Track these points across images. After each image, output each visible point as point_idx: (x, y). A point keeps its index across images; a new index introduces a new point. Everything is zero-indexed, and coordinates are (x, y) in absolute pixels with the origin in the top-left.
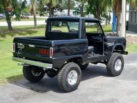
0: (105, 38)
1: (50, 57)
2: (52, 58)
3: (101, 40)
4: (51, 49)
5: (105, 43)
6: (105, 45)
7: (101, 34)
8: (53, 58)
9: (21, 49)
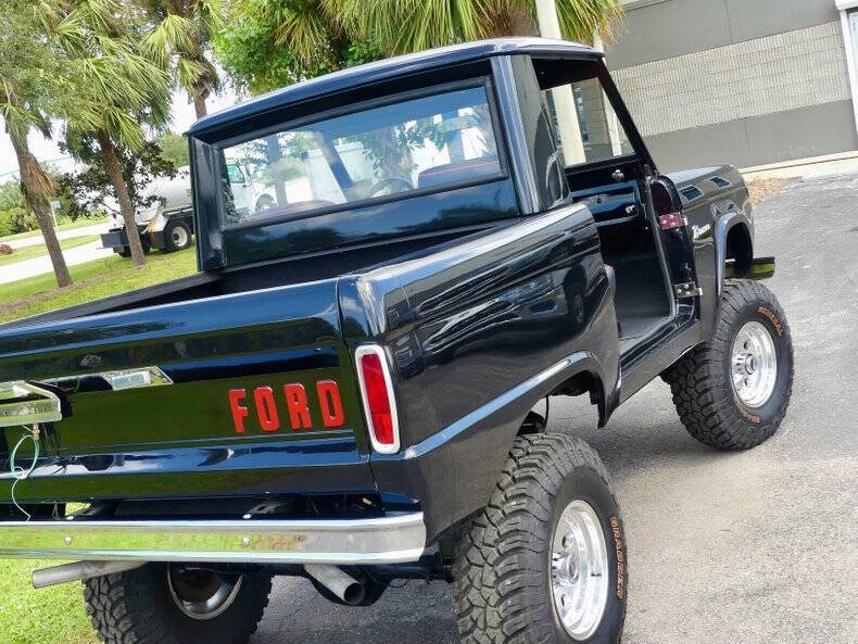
0: (656, 187)
1: (379, 447)
2: (403, 448)
3: (629, 209)
4: (371, 361)
5: (671, 221)
6: (670, 234)
7: (621, 163)
8: (410, 454)
9: (36, 431)
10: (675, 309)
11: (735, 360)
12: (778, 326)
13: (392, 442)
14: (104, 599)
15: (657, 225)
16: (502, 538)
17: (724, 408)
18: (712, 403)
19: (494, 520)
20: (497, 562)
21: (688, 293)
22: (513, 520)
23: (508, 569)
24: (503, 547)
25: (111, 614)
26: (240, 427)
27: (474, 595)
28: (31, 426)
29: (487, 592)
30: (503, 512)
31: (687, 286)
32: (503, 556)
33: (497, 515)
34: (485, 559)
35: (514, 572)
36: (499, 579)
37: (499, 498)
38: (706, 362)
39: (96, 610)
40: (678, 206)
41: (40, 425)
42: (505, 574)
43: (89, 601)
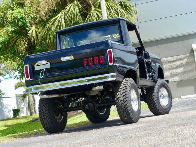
1: (110, 64)
3: (139, 57)
4: (110, 52)
5: (148, 60)
7: (138, 48)
8: (115, 65)
10: (148, 78)
11: (160, 96)
12: (169, 90)
13: (112, 63)
15: (145, 61)
16: (123, 87)
17: (157, 103)
18: (155, 101)
21: (151, 75)
23: (125, 91)
26: (85, 65)
27: (119, 96)
28: (43, 69)
29: (121, 95)
31: (150, 73)
32: (124, 90)
33: (123, 85)
34: (121, 90)
35: (125, 92)
36: (123, 93)
38: (154, 92)
40: (149, 57)
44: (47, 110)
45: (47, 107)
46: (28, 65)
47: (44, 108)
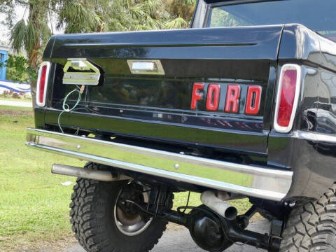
2: (293, 129)
8: (296, 135)
9: (82, 89)
13: (286, 125)
14: (81, 200)
16: (321, 221)
19: (318, 211)
20: (314, 235)
22: (331, 214)
23: (320, 240)
24: (320, 227)
25: (82, 210)
26: (195, 104)
27: (293, 250)
28: (80, 86)
29: (302, 250)
30: (325, 209)
32: (318, 232)
33: (321, 209)
34: (307, 231)
35: (324, 243)
36: (313, 245)
37: (324, 201)
39: (75, 205)
41: (85, 86)
42: (316, 243)
43: (73, 199)
44: (89, 202)
45: (90, 194)
46: (48, 64)
47: (83, 195)
